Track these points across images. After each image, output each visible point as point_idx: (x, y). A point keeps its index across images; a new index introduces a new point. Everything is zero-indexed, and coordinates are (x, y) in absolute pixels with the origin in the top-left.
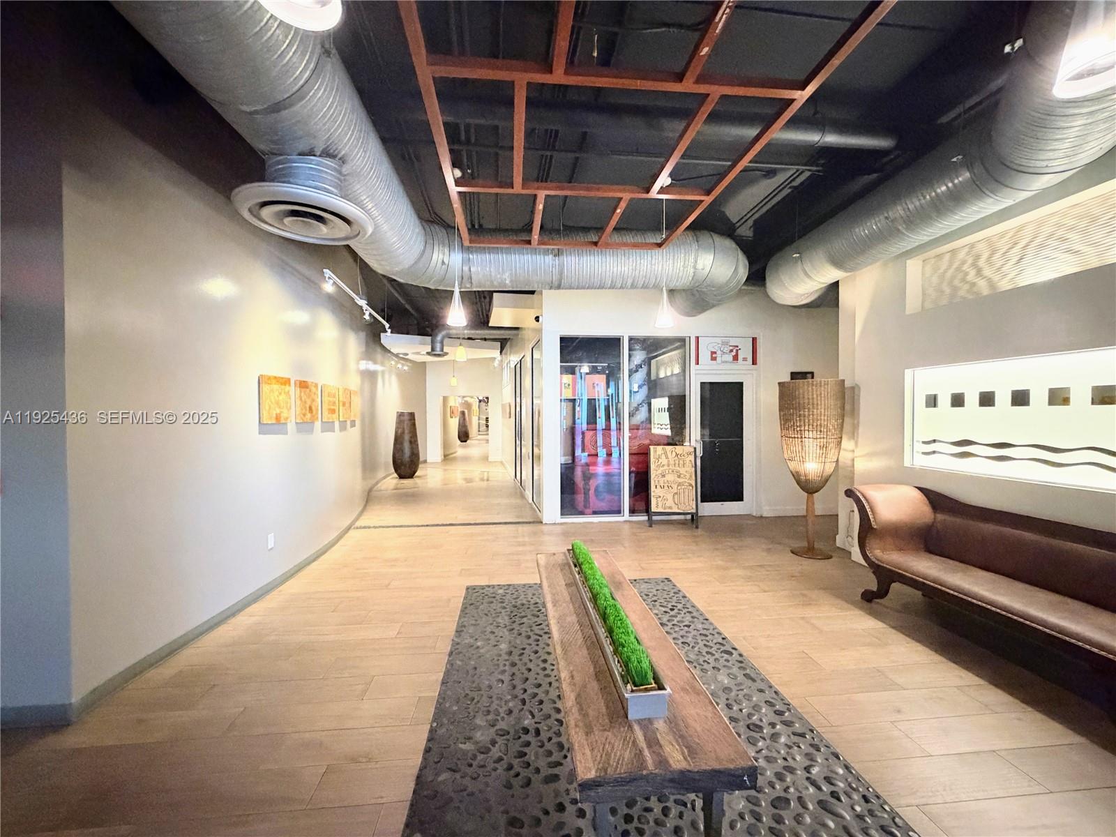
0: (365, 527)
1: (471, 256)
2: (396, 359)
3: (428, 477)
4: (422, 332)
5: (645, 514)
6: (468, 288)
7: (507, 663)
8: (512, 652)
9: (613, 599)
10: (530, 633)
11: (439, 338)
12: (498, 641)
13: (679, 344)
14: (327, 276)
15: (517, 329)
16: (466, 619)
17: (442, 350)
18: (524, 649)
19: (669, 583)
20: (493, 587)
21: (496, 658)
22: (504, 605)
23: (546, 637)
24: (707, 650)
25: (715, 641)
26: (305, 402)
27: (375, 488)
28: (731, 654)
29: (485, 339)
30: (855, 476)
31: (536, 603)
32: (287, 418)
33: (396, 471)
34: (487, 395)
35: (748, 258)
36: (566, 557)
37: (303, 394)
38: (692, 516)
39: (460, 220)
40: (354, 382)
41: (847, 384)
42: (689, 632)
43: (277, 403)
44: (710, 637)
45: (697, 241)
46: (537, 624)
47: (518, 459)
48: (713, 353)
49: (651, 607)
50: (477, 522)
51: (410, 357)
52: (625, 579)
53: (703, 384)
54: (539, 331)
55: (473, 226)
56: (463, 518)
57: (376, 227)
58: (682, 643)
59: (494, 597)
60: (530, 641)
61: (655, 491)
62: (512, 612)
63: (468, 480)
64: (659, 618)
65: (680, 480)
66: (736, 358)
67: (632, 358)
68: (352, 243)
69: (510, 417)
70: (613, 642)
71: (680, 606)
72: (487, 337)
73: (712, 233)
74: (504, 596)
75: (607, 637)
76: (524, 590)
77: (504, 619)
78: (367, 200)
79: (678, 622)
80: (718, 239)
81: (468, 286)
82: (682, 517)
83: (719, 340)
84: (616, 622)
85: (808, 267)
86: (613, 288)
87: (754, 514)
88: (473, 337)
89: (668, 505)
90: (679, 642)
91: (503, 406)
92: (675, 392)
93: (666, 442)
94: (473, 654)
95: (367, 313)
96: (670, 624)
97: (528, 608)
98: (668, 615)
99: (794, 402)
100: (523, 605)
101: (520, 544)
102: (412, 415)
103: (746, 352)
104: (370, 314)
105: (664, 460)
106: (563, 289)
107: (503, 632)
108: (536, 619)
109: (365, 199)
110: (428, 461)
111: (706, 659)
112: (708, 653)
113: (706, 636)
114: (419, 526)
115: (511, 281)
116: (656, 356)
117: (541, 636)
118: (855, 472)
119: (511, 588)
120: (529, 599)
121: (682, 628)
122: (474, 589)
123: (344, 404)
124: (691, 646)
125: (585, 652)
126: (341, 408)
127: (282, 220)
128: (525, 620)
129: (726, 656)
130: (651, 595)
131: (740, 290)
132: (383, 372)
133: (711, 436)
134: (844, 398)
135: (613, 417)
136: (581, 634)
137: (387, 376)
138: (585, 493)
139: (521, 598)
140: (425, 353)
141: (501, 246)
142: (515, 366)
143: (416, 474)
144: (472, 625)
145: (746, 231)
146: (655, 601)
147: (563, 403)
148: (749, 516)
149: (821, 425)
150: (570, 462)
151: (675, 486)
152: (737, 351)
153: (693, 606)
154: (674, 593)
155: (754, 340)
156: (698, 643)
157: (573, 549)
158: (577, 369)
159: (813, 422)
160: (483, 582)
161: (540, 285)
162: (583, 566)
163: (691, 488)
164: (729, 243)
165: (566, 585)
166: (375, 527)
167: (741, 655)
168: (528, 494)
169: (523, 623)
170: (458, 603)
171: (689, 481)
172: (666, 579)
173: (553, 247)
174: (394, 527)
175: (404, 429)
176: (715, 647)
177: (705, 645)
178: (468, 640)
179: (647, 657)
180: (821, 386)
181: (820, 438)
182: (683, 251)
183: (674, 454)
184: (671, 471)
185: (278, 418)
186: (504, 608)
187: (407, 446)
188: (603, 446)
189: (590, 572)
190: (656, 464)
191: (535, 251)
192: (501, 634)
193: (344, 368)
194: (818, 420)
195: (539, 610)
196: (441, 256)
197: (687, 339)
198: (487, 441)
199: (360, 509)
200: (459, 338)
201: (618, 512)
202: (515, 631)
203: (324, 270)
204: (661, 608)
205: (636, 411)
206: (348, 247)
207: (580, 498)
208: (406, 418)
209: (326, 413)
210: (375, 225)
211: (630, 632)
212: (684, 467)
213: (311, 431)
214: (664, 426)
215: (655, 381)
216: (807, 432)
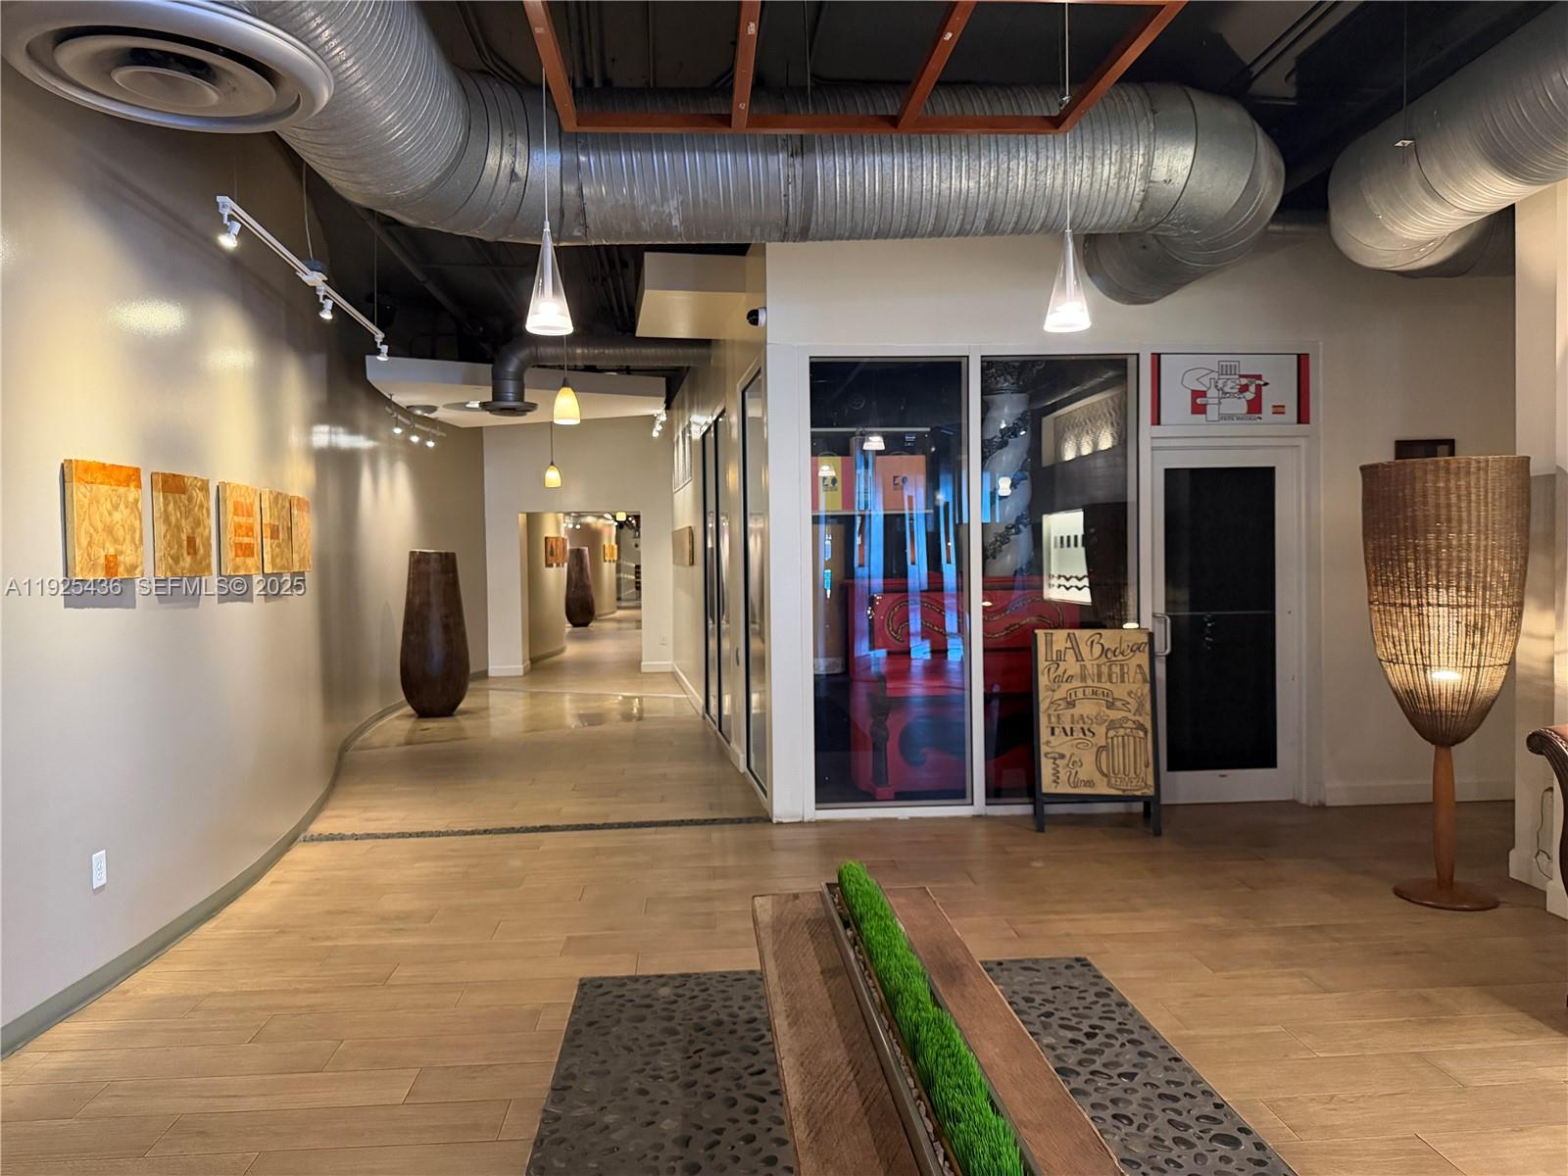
0: (331, 838)
1: (583, 159)
2: (407, 422)
3: (491, 712)
4: (469, 352)
5: (1027, 800)
6: (577, 238)
7: (678, 1165)
8: (690, 1138)
9: (936, 1003)
10: (736, 1094)
11: (512, 368)
12: (655, 1114)
13: (1110, 374)
14: (226, 212)
15: (706, 343)
16: (577, 1060)
17: (520, 396)
18: (720, 1131)
19: (1085, 969)
20: (648, 979)
21: (651, 1154)
22: (673, 1024)
23: (772, 1101)
24: (1177, 1134)
25: (1195, 1113)
26: (179, 528)
27: (358, 742)
28: (1234, 1143)
29: (628, 371)
30: (1556, 698)
31: (754, 1020)
32: (134, 567)
33: (410, 697)
34: (634, 510)
35: (1284, 153)
36: (824, 902)
37: (171, 507)
38: (1147, 805)
39: (553, 68)
40: (299, 479)
41: (1536, 468)
42: (1134, 1091)
43: (109, 530)
44: (1185, 1103)
45: (1154, 112)
46: (751, 1070)
47: (712, 668)
48: (1197, 394)
49: (1037, 1028)
50: (610, 821)
51: (441, 414)
52: (972, 961)
53: (1169, 473)
54: (759, 348)
55: (588, 82)
56: (573, 810)
57: (341, 85)
58: (1115, 1117)
59: (649, 1006)
60: (736, 1112)
61: (1050, 742)
62: (691, 1042)
63: (593, 719)
64: (1059, 1058)
65: (1114, 715)
66: (1255, 407)
67: (993, 414)
68: (285, 128)
69: (692, 563)
70: (933, 1111)
71: (1110, 1027)
72: (633, 365)
73: (1189, 90)
74: (675, 1002)
75: (919, 1097)
76: (722, 987)
77: (669, 1060)
78: (319, 20)
79: (1105, 1065)
80: (1207, 108)
81: (576, 233)
82: (1119, 807)
83: (1212, 362)
84: (940, 1060)
85: (1435, 174)
86: (940, 235)
87: (1304, 800)
88: (598, 364)
89: (1082, 776)
90: (1107, 1114)
91: (676, 536)
92: (1101, 494)
93: (1077, 620)
94: (593, 1145)
95: (329, 304)
96: (1084, 1072)
97: (732, 1032)
98: (1080, 1049)
99: (1400, 517)
100: (719, 1023)
101: (715, 874)
102: (448, 562)
103: (1281, 390)
104: (336, 308)
105: (1071, 666)
106: (813, 239)
107: (670, 1092)
108: (754, 1059)
109: (313, 18)
110: (490, 674)
111: (1173, 1155)
112: (1177, 1141)
113: (1175, 1099)
114: (466, 833)
115: (683, 222)
116: (1054, 408)
117: (763, 1100)
118: (1557, 691)
119: (691, 983)
120: (735, 1009)
121: (1115, 1080)
122: (600, 986)
123: (274, 534)
124: (1135, 1125)
125: (865, 1135)
126: (267, 542)
127: (109, 73)
128: (723, 1061)
129: (1223, 1149)
130: (1038, 999)
131: (1266, 232)
132: (373, 454)
133: (1194, 604)
134: (1527, 502)
135: (949, 562)
136: (856, 1090)
137: (383, 464)
138: (875, 748)
139: (715, 1006)
140: (477, 405)
141: (658, 130)
142: (704, 436)
143: (462, 706)
144: (592, 1073)
145: (1277, 84)
146: (1049, 1015)
147: (823, 528)
148: (1292, 805)
149: (1469, 574)
150: (838, 670)
151: (1101, 730)
152: (1259, 388)
153: (1145, 1027)
154: (1097, 995)
155: (1303, 361)
156: (1154, 1117)
157: (840, 884)
158: (854, 441)
159: (1449, 565)
160: (622, 968)
161: (758, 231)
162: (865, 926)
163: (1141, 734)
164: (1234, 115)
165: (822, 972)
166: (355, 837)
167: (1260, 1146)
168: (738, 750)
169: (719, 1069)
170: (559, 1020)
171: (1137, 718)
172: (1078, 960)
173: (789, 131)
174: (402, 835)
175: (428, 593)
176: (1195, 1129)
177: (1170, 1121)
178: (583, 1111)
179: (1016, 1145)
180: (1468, 473)
181: (1468, 606)
182: (1116, 137)
183: (1097, 649)
184: (1089, 691)
185: (111, 566)
186: (673, 1032)
187: (436, 635)
188: (922, 632)
189: (881, 938)
190: (1052, 676)
191: (740, 145)
192: (663, 1095)
193: (272, 445)
194: (1460, 560)
195: (757, 1036)
196: (507, 159)
197: (1132, 361)
198: (638, 622)
199: (320, 791)
200: (561, 368)
201: (958, 792)
202: (699, 1089)
203: (219, 199)
204: (1063, 1033)
205: (1003, 543)
206: (273, 136)
207: (864, 761)
208: (434, 566)
209: (229, 554)
210: (337, 84)
211: (975, 1084)
212: (1123, 681)
213: (194, 598)
214: (1074, 582)
215: (1052, 467)
216: (1433, 592)
